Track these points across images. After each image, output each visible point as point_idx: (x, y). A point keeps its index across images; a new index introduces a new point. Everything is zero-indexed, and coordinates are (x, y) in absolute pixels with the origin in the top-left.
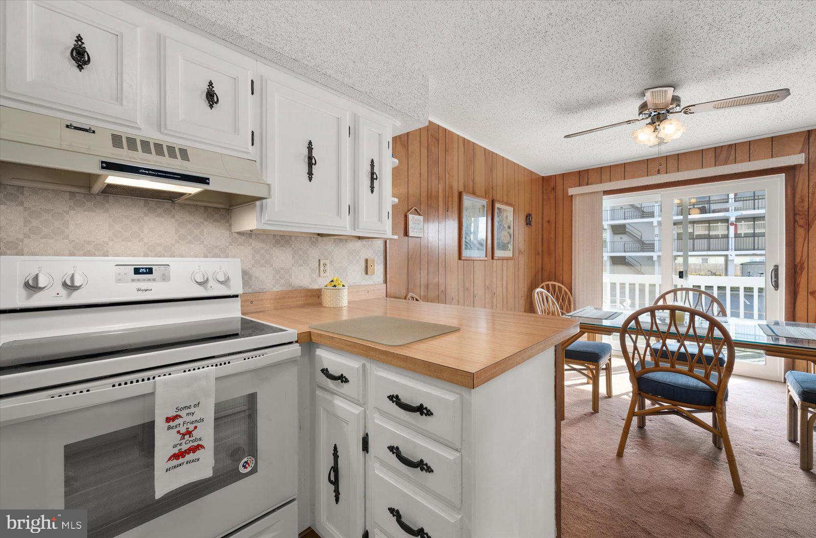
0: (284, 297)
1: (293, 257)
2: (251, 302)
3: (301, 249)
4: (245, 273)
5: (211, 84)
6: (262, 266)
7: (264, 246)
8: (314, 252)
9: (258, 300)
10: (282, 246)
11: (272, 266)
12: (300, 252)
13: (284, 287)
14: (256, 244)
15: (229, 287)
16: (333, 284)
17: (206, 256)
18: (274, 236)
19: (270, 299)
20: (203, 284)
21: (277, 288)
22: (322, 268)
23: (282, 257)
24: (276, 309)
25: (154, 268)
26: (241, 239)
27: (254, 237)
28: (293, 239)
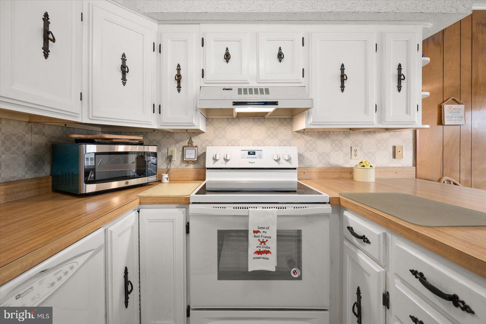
0: (325, 172)
1: (331, 145)
2: (304, 173)
3: (337, 140)
4: (300, 156)
5: (280, 49)
6: (311, 151)
7: (312, 138)
8: (348, 142)
9: (308, 172)
10: (324, 138)
11: (317, 151)
12: (337, 142)
13: (325, 165)
14: (307, 138)
15: (290, 163)
16: (362, 164)
17: (280, 146)
18: (319, 132)
19: (316, 172)
20: (278, 160)
21: (320, 165)
22: (353, 153)
23: (324, 145)
24: (319, 178)
25: (256, 151)
26: (299, 135)
27: (305, 133)
28: (331, 133)
